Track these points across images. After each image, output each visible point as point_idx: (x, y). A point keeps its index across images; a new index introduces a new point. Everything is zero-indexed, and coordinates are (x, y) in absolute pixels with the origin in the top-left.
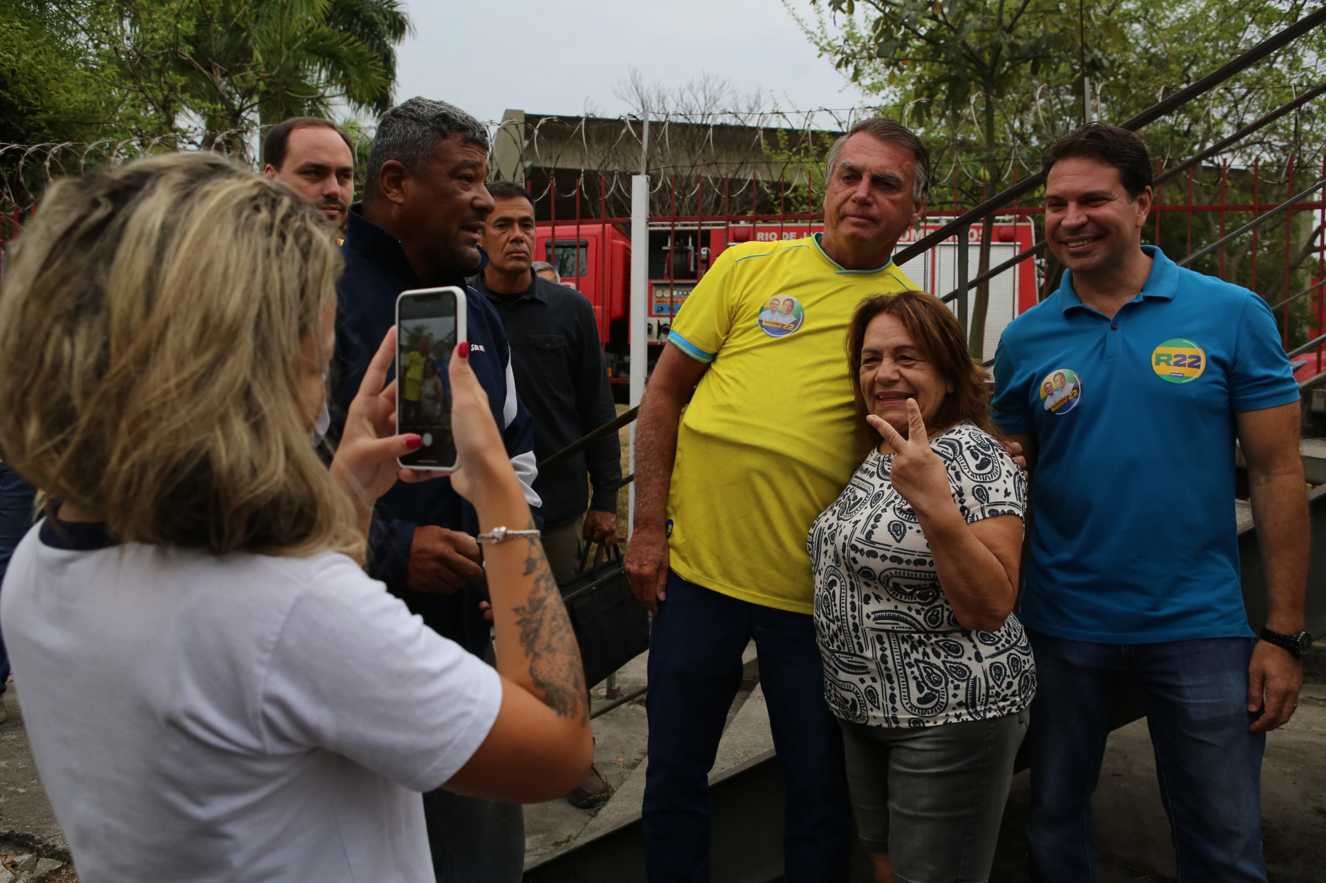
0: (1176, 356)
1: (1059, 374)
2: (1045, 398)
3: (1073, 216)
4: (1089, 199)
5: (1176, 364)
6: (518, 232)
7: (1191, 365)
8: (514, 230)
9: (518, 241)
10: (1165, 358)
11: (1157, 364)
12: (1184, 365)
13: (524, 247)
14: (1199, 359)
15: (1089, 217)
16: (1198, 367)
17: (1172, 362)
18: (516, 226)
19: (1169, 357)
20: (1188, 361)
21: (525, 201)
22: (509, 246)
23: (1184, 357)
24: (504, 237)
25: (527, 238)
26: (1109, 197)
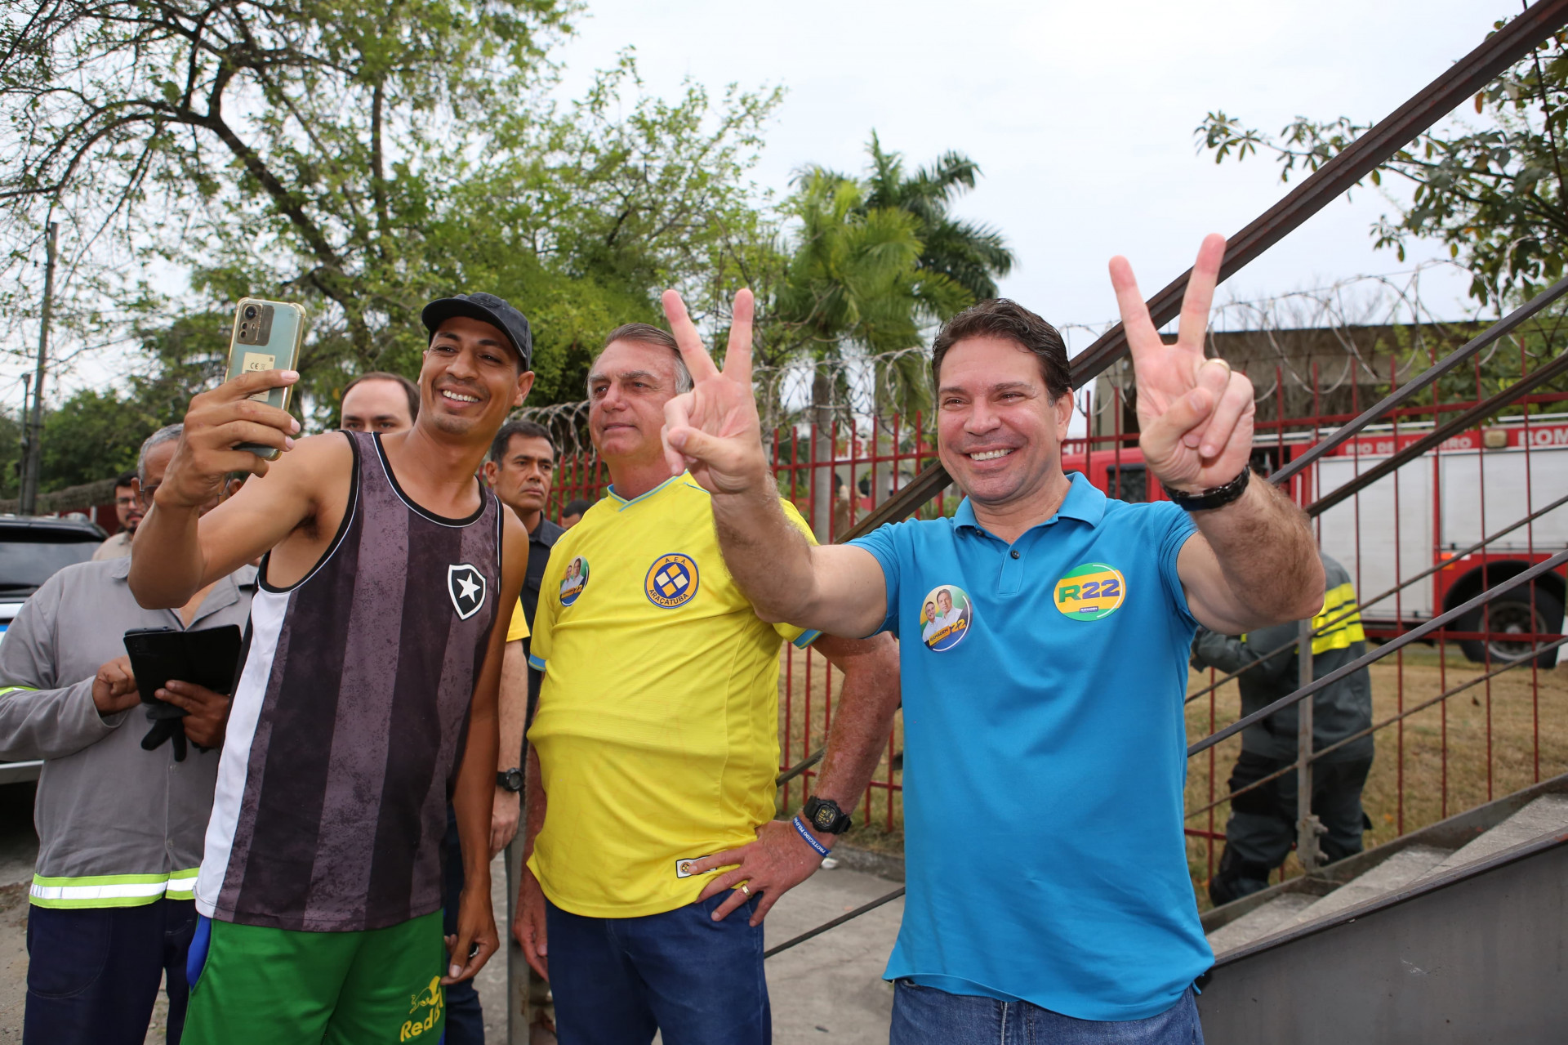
0: (1085, 586)
1: (945, 591)
2: (925, 625)
3: (981, 416)
4: (1003, 394)
5: (1087, 596)
6: (537, 472)
7: (1106, 593)
8: (532, 468)
9: (537, 480)
10: (1072, 591)
11: (1062, 600)
12: (1097, 595)
13: (540, 486)
14: (1116, 583)
15: (1002, 420)
16: (1117, 593)
17: (1080, 595)
18: (536, 465)
19: (1076, 588)
20: (1102, 589)
21: (546, 443)
22: (526, 485)
23: (1096, 585)
24: (522, 475)
25: (543, 478)
26: (1027, 392)
